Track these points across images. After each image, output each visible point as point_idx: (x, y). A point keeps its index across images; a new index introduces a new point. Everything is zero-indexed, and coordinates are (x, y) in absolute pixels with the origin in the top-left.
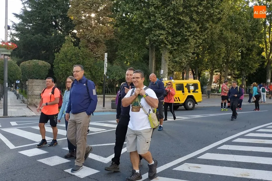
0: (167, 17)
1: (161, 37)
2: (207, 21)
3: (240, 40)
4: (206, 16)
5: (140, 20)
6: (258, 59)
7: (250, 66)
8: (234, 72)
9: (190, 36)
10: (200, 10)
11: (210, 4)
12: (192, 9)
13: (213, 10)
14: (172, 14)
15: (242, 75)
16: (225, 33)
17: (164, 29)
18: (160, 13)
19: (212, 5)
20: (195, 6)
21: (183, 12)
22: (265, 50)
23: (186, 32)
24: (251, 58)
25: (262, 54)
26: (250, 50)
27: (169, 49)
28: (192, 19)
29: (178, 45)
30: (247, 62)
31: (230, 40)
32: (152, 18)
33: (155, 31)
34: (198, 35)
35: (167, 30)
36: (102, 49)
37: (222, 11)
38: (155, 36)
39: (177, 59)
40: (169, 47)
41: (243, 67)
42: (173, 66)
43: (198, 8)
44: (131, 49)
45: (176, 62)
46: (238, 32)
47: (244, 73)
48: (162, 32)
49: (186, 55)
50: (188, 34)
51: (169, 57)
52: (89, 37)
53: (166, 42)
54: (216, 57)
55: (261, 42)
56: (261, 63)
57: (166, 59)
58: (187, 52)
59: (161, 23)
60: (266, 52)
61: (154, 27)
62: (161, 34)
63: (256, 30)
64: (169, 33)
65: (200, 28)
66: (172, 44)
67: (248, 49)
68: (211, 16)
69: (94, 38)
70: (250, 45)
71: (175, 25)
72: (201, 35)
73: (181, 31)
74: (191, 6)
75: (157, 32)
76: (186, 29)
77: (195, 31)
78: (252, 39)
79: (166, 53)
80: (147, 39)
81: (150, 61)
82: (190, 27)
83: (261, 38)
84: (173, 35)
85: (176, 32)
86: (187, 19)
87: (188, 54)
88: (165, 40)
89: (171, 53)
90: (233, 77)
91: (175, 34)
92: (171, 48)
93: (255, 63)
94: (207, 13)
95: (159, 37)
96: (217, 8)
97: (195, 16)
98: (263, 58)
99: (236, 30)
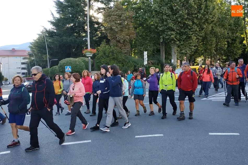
0: (175, 22)
1: (172, 36)
2: (204, 23)
3: (226, 33)
4: (203, 21)
5: (156, 25)
6: (241, 47)
7: (235, 53)
8: (222, 57)
9: (192, 34)
10: (199, 16)
11: (206, 12)
12: (194, 16)
13: (208, 16)
14: (179, 20)
15: (229, 60)
16: (215, 29)
17: (174, 31)
18: (171, 19)
19: (207, 13)
20: (196, 14)
21: (187, 18)
22: (245, 39)
23: (190, 32)
24: (235, 46)
25: (243, 42)
26: (234, 40)
27: (177, 44)
28: (193, 23)
29: (184, 41)
30: (232, 50)
31: (219, 34)
32: (165, 23)
33: (168, 32)
34: (198, 33)
35: (176, 31)
36: (128, 47)
37: (214, 16)
38: (167, 35)
39: (183, 51)
40: (178, 43)
41: (229, 53)
42: (180, 56)
43: (198, 16)
44: (148, 46)
45: (182, 53)
46: (224, 27)
47: (230, 58)
48: (173, 33)
49: (190, 48)
50: (191, 33)
51: (177, 50)
52: (120, 39)
53: (175, 40)
54: (209, 47)
55: (242, 34)
56: (243, 50)
57: (175, 51)
58: (190, 46)
59: (172, 26)
60: (247, 41)
61: (167, 29)
62: (172, 34)
63: (238, 24)
64: (177, 33)
65: (199, 29)
66: (179, 40)
67: (233, 40)
68: (207, 20)
69: (122, 39)
70: (234, 36)
71: (182, 27)
72: (199, 33)
73: (186, 31)
74: (192, 14)
75: (169, 33)
76: (190, 29)
77: (196, 30)
78: (235, 32)
79: (175, 47)
80: (161, 38)
81: (161, 53)
82: (192, 28)
83: (242, 30)
84: (180, 34)
85: (182, 32)
86: (191, 23)
87: (191, 47)
88: (175, 38)
89: (178, 47)
90: (222, 62)
91: (181, 34)
92: (179, 43)
93: (239, 50)
94: (204, 18)
95: (171, 36)
96: (210, 14)
97: (195, 21)
98: (244, 45)
99: (223, 26)
